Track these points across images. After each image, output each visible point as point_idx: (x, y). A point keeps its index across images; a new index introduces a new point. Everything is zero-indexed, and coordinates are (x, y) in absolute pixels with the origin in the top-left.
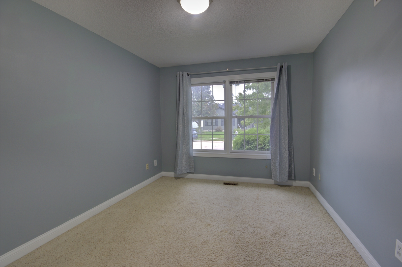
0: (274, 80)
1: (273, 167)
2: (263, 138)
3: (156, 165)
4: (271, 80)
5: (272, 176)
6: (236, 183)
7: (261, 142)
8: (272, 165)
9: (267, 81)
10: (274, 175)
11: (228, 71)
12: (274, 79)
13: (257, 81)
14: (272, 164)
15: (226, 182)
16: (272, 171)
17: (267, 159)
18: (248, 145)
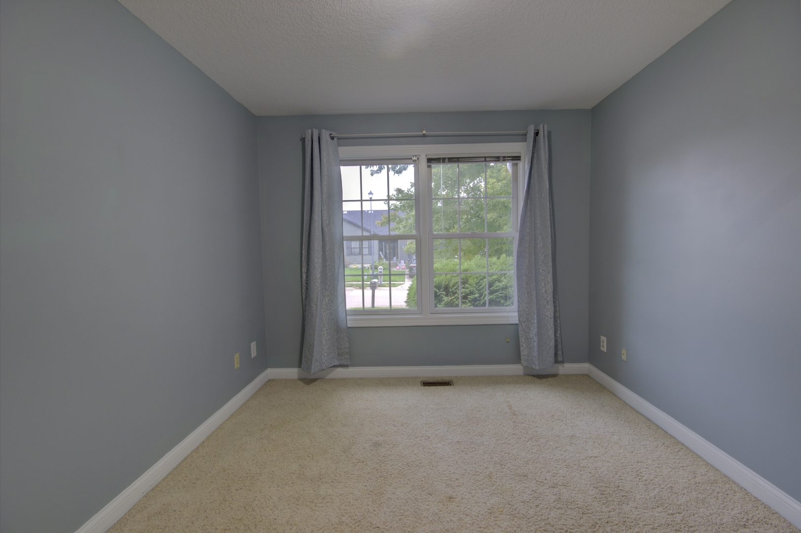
0: (520, 160)
1: (523, 340)
2: (475, 280)
3: (255, 354)
4: (512, 160)
5: (522, 357)
6: (447, 379)
7: (472, 289)
8: (520, 336)
9: (506, 160)
10: (525, 355)
11: (424, 136)
12: (520, 157)
13: (483, 159)
14: (522, 333)
15: (427, 380)
16: (522, 348)
17: (509, 324)
18: (447, 295)
